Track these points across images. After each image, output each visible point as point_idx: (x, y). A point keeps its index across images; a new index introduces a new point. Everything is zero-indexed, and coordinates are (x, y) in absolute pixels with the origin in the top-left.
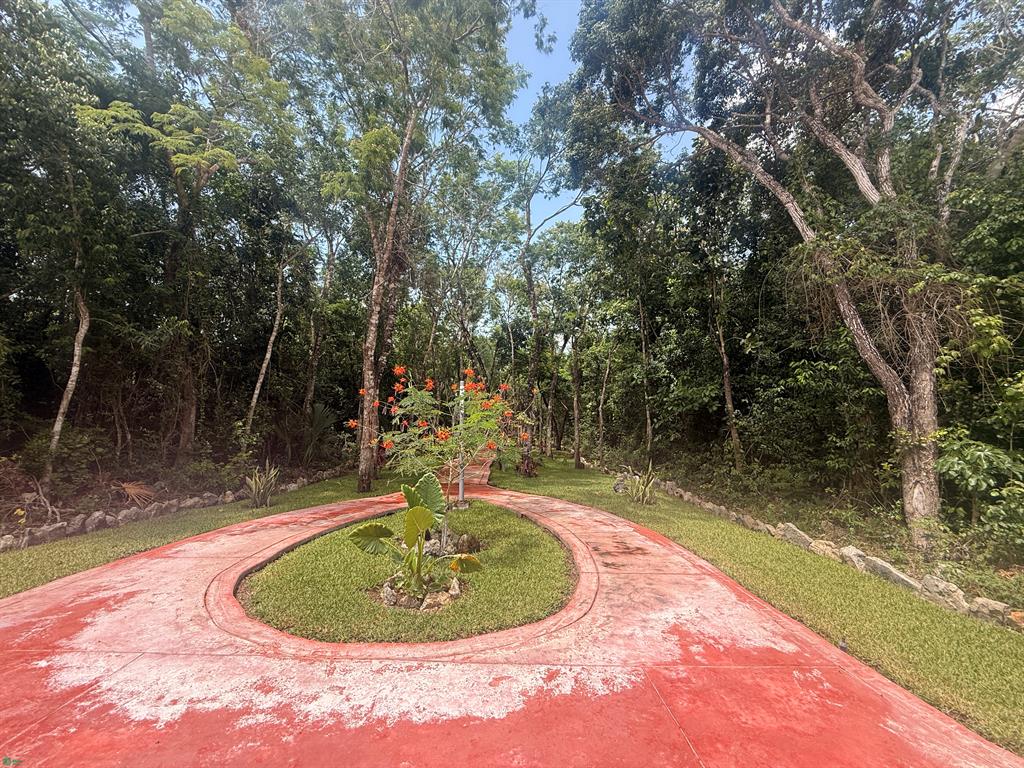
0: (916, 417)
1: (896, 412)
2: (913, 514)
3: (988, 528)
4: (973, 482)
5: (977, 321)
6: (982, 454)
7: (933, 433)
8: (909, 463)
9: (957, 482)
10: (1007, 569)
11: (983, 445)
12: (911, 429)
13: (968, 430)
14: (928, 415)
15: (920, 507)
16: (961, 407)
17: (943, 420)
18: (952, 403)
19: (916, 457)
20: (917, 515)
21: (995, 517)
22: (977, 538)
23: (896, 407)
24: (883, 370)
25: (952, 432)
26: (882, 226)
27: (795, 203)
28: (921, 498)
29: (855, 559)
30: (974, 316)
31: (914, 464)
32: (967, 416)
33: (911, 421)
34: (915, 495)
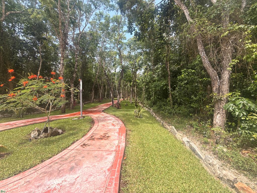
0: (221, 88)
1: (214, 86)
2: (215, 124)
3: (240, 132)
4: (237, 113)
5: (248, 46)
6: (242, 102)
7: (226, 94)
8: (216, 106)
9: (232, 113)
10: (246, 149)
11: (244, 98)
12: (219, 93)
13: (240, 93)
14: (225, 87)
15: (219, 122)
16: (239, 84)
17: (231, 89)
18: (236, 82)
19: (219, 103)
20: (217, 125)
21: (244, 128)
22: (236, 136)
23: (214, 84)
24: (211, 71)
25: (234, 94)
26: (216, 12)
27: (187, 10)
28: (219, 119)
29: (186, 143)
30: (247, 43)
31: (218, 106)
32: (241, 87)
33: (219, 90)
34: (217, 118)
